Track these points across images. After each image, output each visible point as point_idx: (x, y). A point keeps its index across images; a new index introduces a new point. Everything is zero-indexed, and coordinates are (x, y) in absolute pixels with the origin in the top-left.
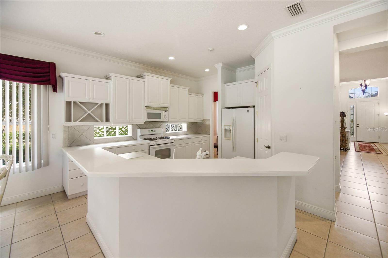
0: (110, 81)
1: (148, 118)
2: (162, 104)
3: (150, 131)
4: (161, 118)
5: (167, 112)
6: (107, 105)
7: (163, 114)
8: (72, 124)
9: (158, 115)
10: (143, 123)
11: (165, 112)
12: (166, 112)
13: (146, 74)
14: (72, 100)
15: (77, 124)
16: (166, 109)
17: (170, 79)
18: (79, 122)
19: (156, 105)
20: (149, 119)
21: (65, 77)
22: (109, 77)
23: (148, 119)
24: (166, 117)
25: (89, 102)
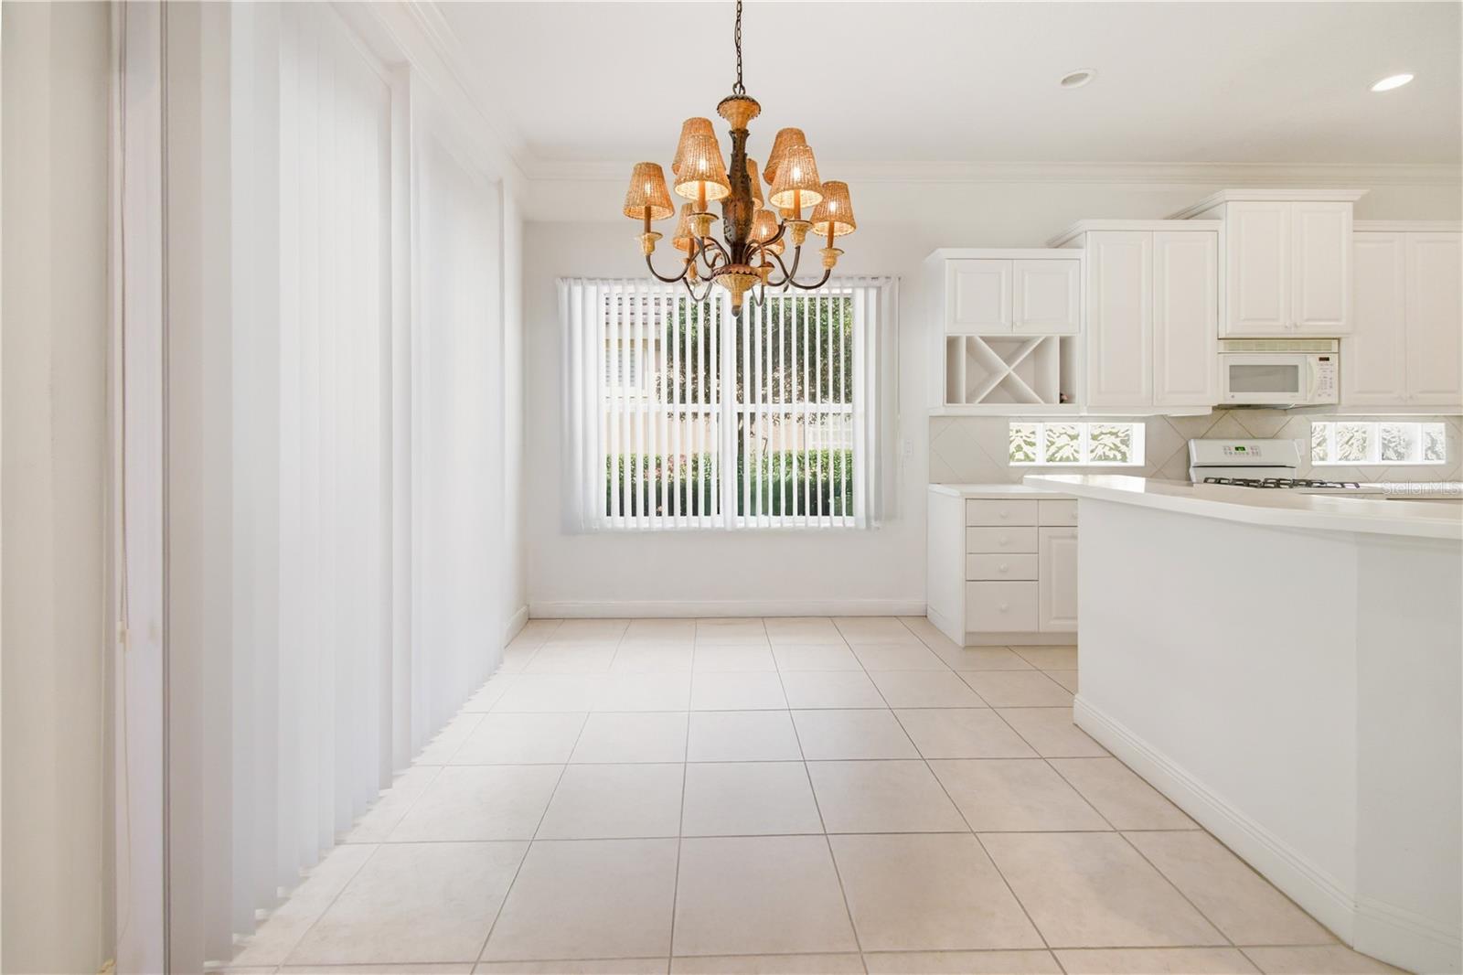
0: (1076, 250)
1: (1231, 391)
2: (1308, 320)
3: (1233, 450)
4: (1297, 391)
5: (1333, 358)
6: (1064, 343)
7: (1310, 368)
8: (961, 409)
9: (1287, 377)
10: (1209, 411)
11: (1321, 359)
12: (1327, 359)
13: (1229, 193)
14: (962, 333)
15: (977, 409)
16: (1325, 348)
17: (1357, 194)
18: (980, 402)
19: (1276, 328)
20: (1236, 394)
21: (947, 261)
22: (1071, 239)
23: (1232, 394)
24: (1328, 383)
25: (1011, 335)
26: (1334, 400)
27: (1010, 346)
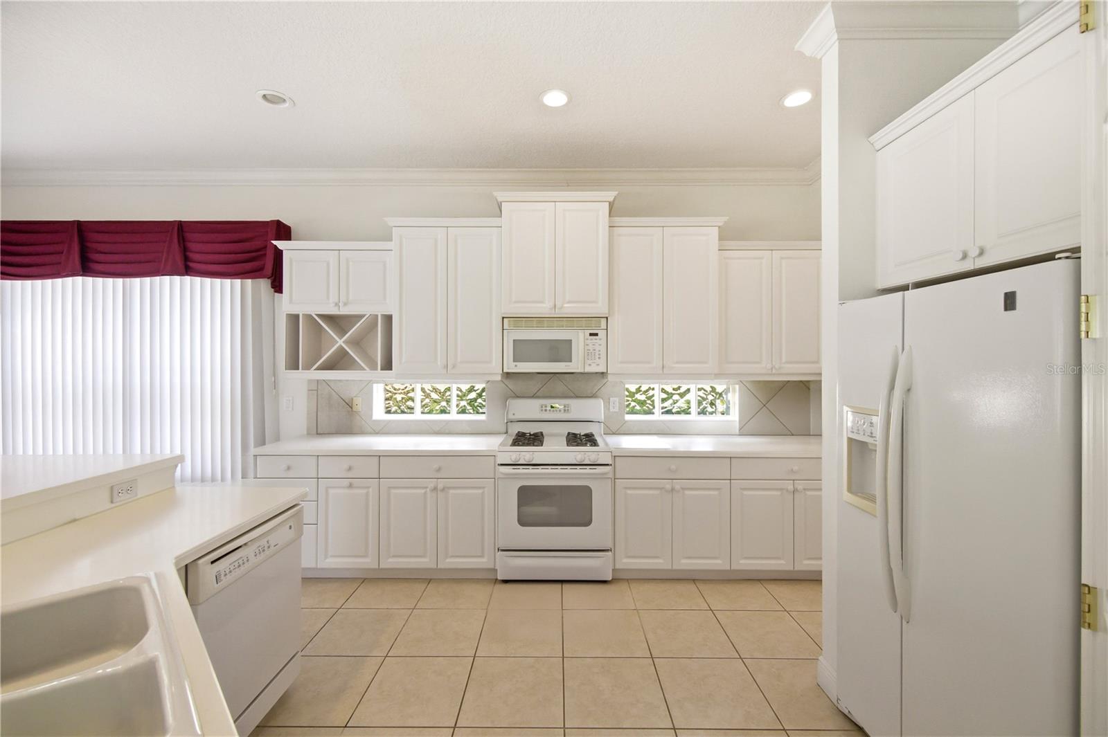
0: (391, 243)
1: (514, 361)
3: (549, 408)
5: (602, 334)
7: (579, 339)
8: (299, 375)
10: (500, 378)
11: (591, 335)
12: (596, 335)
15: (314, 375)
16: (594, 325)
17: (610, 195)
18: (317, 370)
19: (543, 308)
20: (527, 364)
24: (597, 354)
25: (338, 313)
26: (601, 369)
27: (338, 322)
